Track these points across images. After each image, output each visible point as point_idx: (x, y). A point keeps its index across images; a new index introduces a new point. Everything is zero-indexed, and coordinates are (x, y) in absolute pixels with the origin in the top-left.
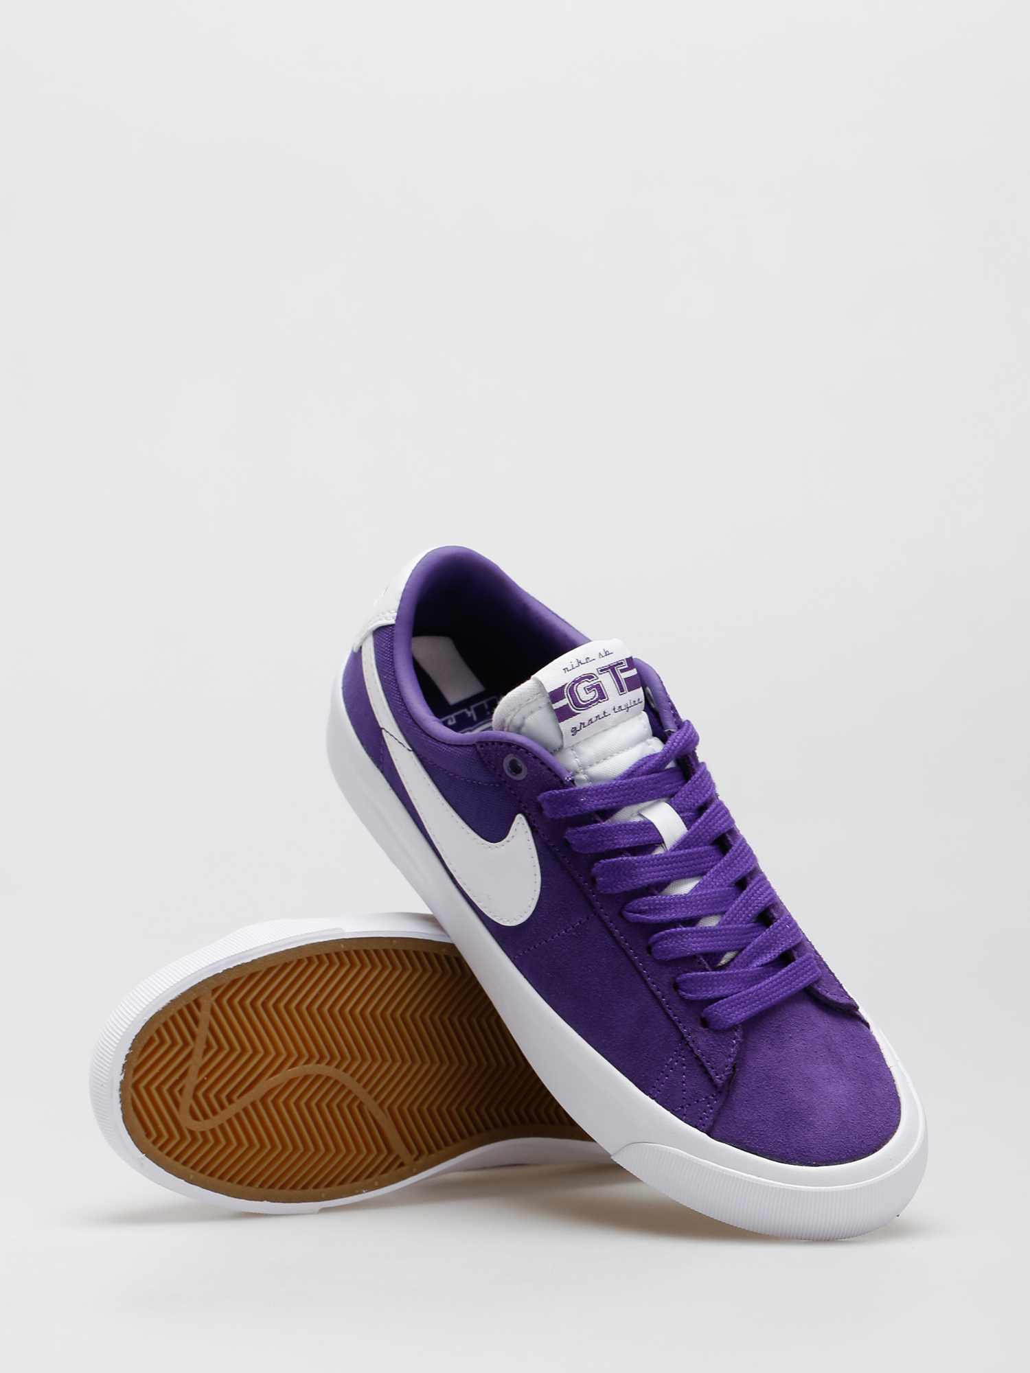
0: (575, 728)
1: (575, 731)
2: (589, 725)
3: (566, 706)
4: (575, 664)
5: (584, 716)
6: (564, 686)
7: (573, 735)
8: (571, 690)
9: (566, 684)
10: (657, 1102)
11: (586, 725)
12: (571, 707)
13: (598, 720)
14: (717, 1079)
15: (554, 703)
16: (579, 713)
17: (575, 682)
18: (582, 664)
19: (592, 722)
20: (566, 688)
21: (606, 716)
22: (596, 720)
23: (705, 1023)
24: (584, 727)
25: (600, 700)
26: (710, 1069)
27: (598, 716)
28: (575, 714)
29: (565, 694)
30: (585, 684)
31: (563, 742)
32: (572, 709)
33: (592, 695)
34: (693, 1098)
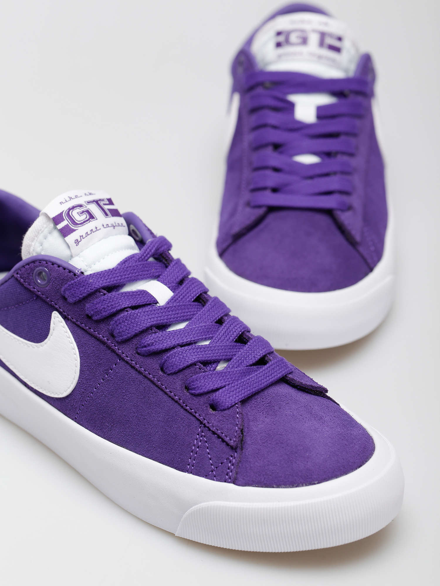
0: (77, 240)
1: (77, 242)
2: (86, 236)
3: (67, 226)
4: (68, 199)
5: (81, 231)
6: (62, 213)
7: (77, 246)
8: (68, 214)
9: (63, 211)
10: (193, 474)
11: (84, 236)
12: (70, 226)
13: (93, 233)
14: (232, 443)
15: (57, 225)
16: (77, 230)
17: (70, 209)
18: (72, 199)
19: (88, 235)
20: (64, 215)
21: (97, 230)
22: (91, 233)
23: (214, 407)
24: (83, 238)
25: (91, 220)
26: (225, 437)
27: (92, 230)
28: (74, 230)
29: (64, 217)
30: (78, 210)
31: (71, 252)
32: (71, 227)
33: (84, 217)
34: (217, 462)
